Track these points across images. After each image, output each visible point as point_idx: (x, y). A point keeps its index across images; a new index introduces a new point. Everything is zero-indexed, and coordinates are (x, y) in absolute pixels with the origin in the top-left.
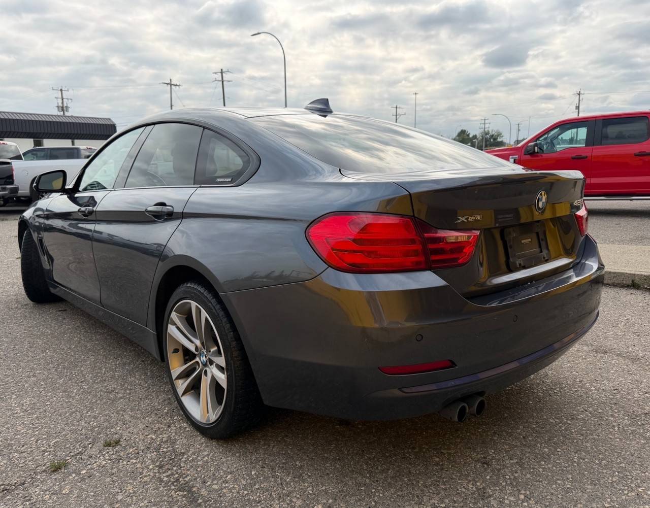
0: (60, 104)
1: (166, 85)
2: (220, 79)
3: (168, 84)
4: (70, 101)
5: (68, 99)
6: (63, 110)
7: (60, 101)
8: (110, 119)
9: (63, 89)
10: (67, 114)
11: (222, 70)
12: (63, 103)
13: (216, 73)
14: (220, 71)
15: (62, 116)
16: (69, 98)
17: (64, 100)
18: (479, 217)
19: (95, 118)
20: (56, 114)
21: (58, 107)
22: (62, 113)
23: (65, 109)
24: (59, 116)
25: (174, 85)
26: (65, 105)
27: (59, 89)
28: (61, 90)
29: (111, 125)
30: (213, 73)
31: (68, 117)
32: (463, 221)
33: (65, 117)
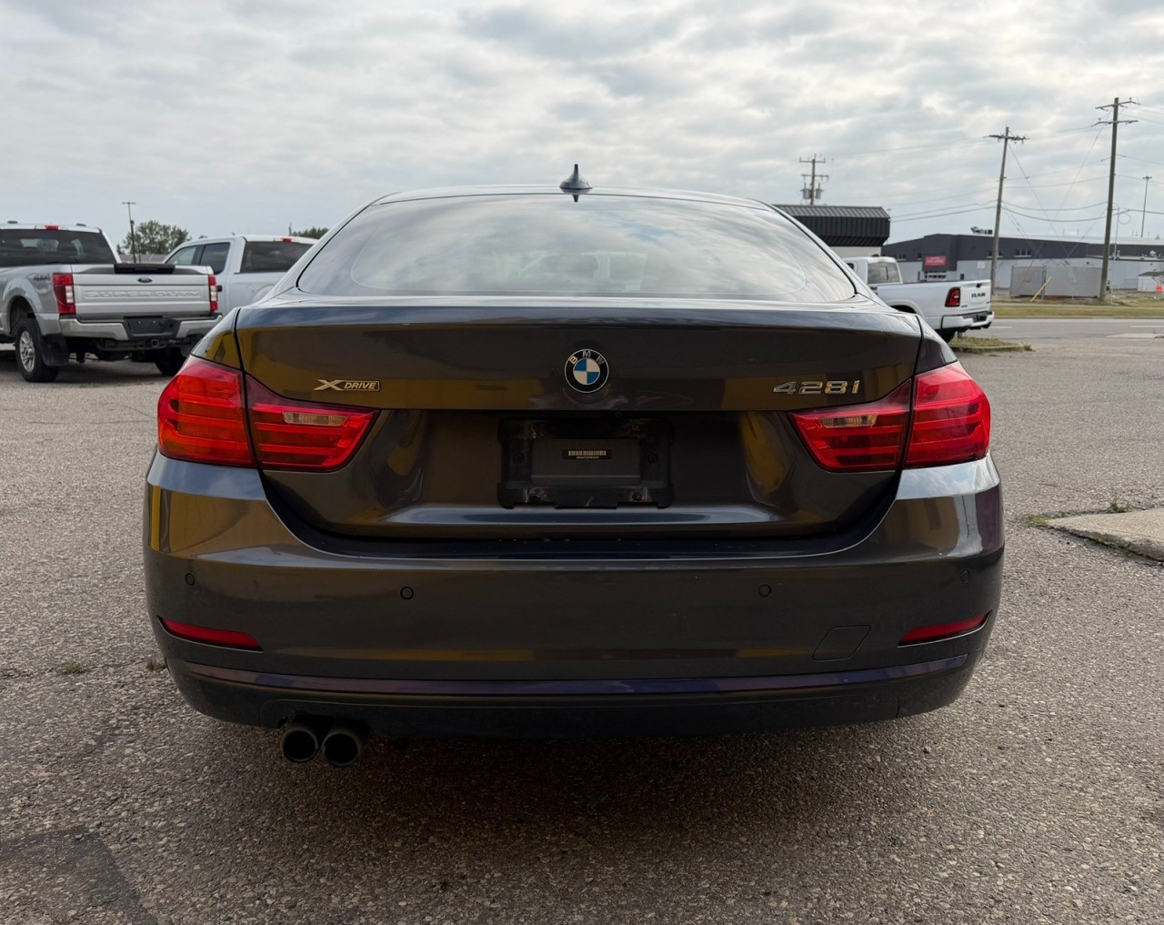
0: (808, 187)
1: (997, 139)
2: (1111, 118)
3: (1000, 137)
4: (825, 178)
5: (822, 176)
6: (811, 196)
7: (809, 180)
8: (880, 208)
9: (817, 160)
10: (817, 202)
11: (1117, 100)
12: (813, 184)
13: (1101, 108)
14: (1113, 103)
15: (810, 207)
16: (824, 174)
17: (816, 178)
18: (371, 385)
19: (856, 208)
20: (798, 203)
21: (804, 191)
22: (809, 201)
23: (815, 193)
24: (805, 207)
25: (1013, 138)
26: (816, 187)
27: (811, 160)
28: (814, 162)
29: (881, 219)
30: (1097, 108)
31: (820, 207)
32: (330, 388)
33: (816, 207)
